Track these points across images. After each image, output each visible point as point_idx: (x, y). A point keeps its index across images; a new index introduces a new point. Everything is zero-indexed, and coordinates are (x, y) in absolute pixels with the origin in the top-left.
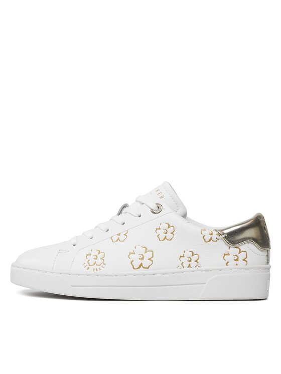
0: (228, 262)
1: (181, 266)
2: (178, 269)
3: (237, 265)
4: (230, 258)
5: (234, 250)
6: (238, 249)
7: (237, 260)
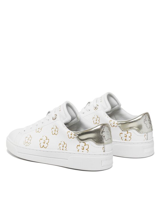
0: (79, 150)
1: (59, 149)
2: (58, 151)
3: (83, 151)
4: (80, 148)
5: (82, 144)
6: (84, 144)
7: (83, 149)
